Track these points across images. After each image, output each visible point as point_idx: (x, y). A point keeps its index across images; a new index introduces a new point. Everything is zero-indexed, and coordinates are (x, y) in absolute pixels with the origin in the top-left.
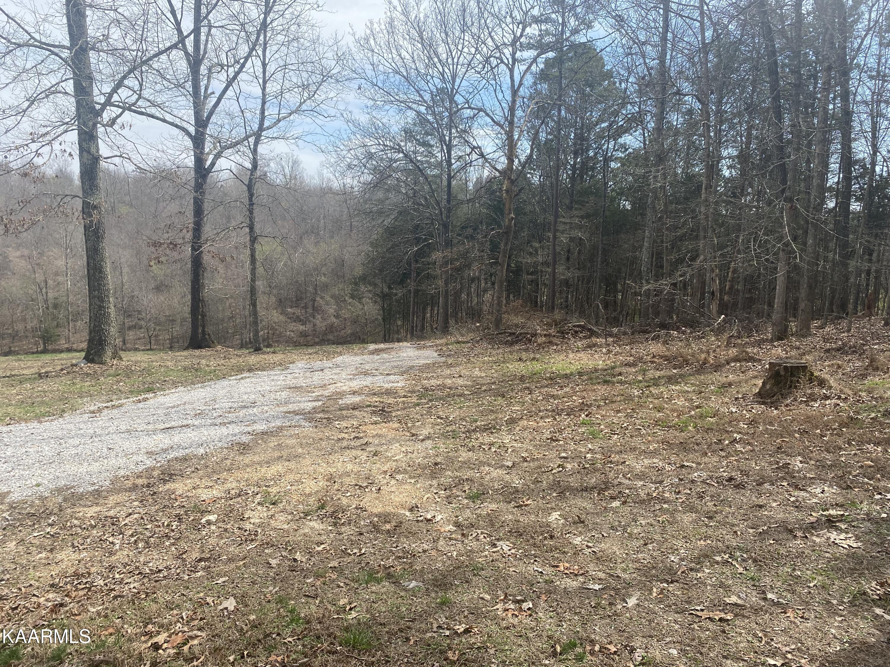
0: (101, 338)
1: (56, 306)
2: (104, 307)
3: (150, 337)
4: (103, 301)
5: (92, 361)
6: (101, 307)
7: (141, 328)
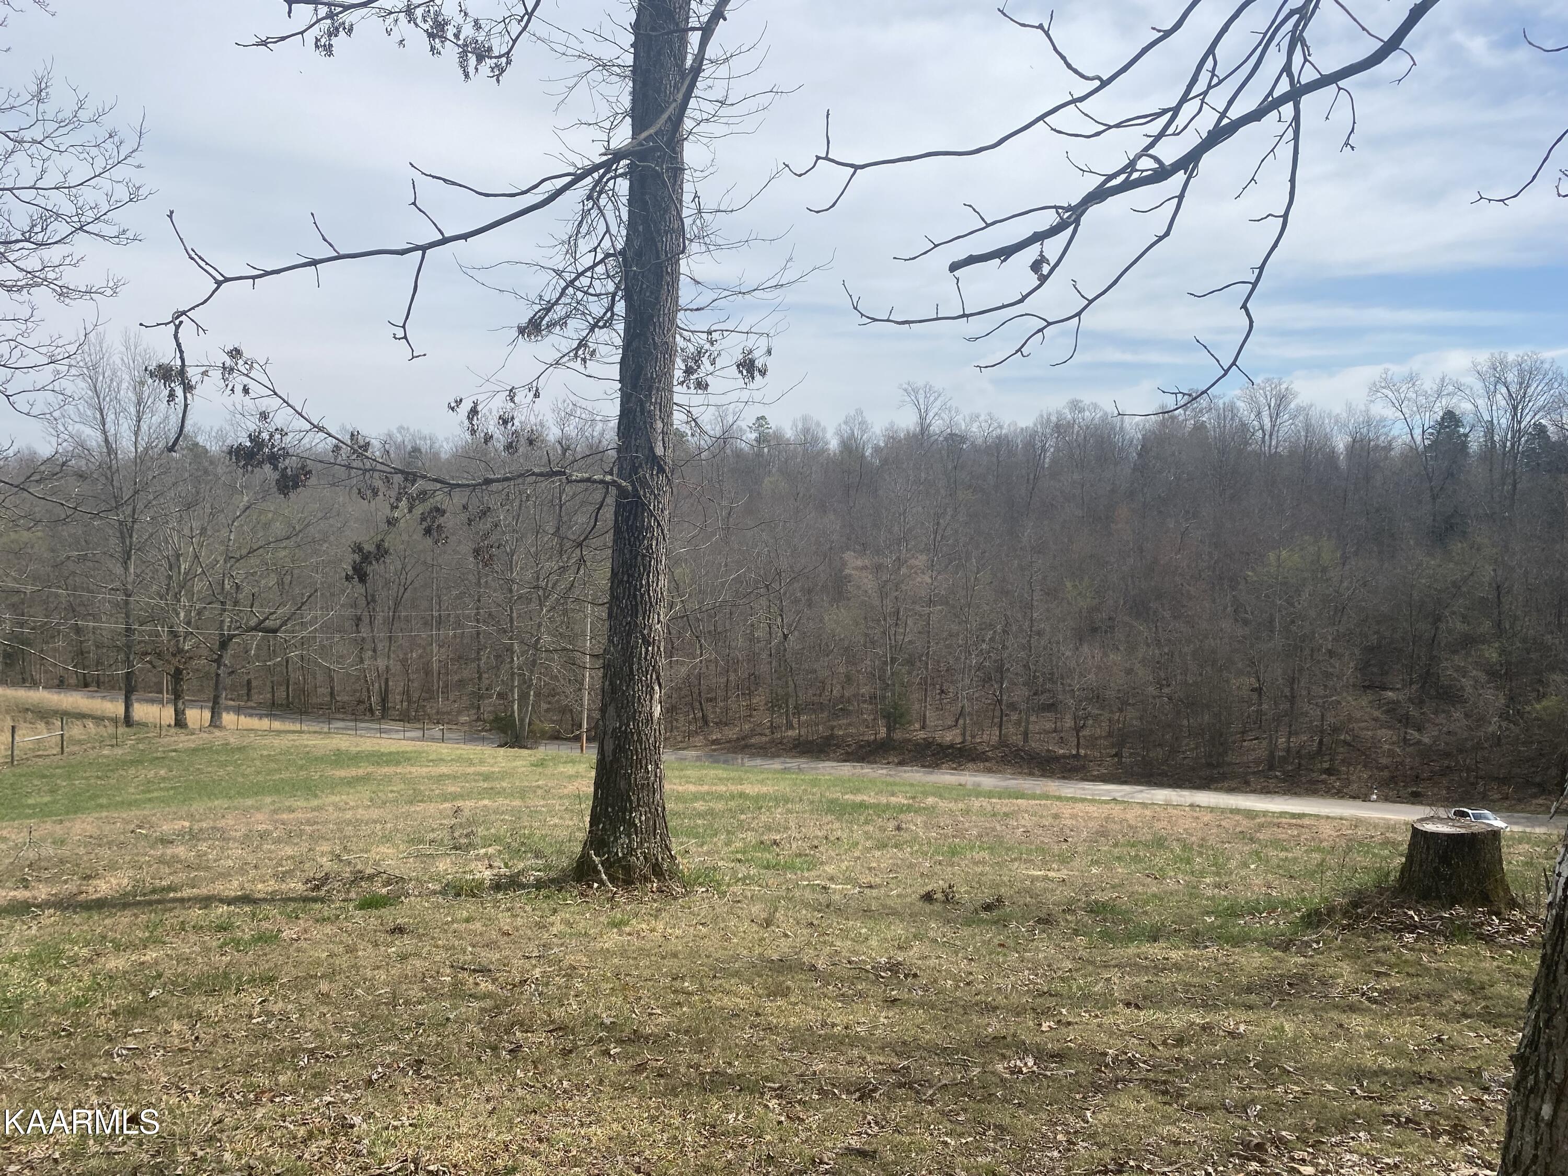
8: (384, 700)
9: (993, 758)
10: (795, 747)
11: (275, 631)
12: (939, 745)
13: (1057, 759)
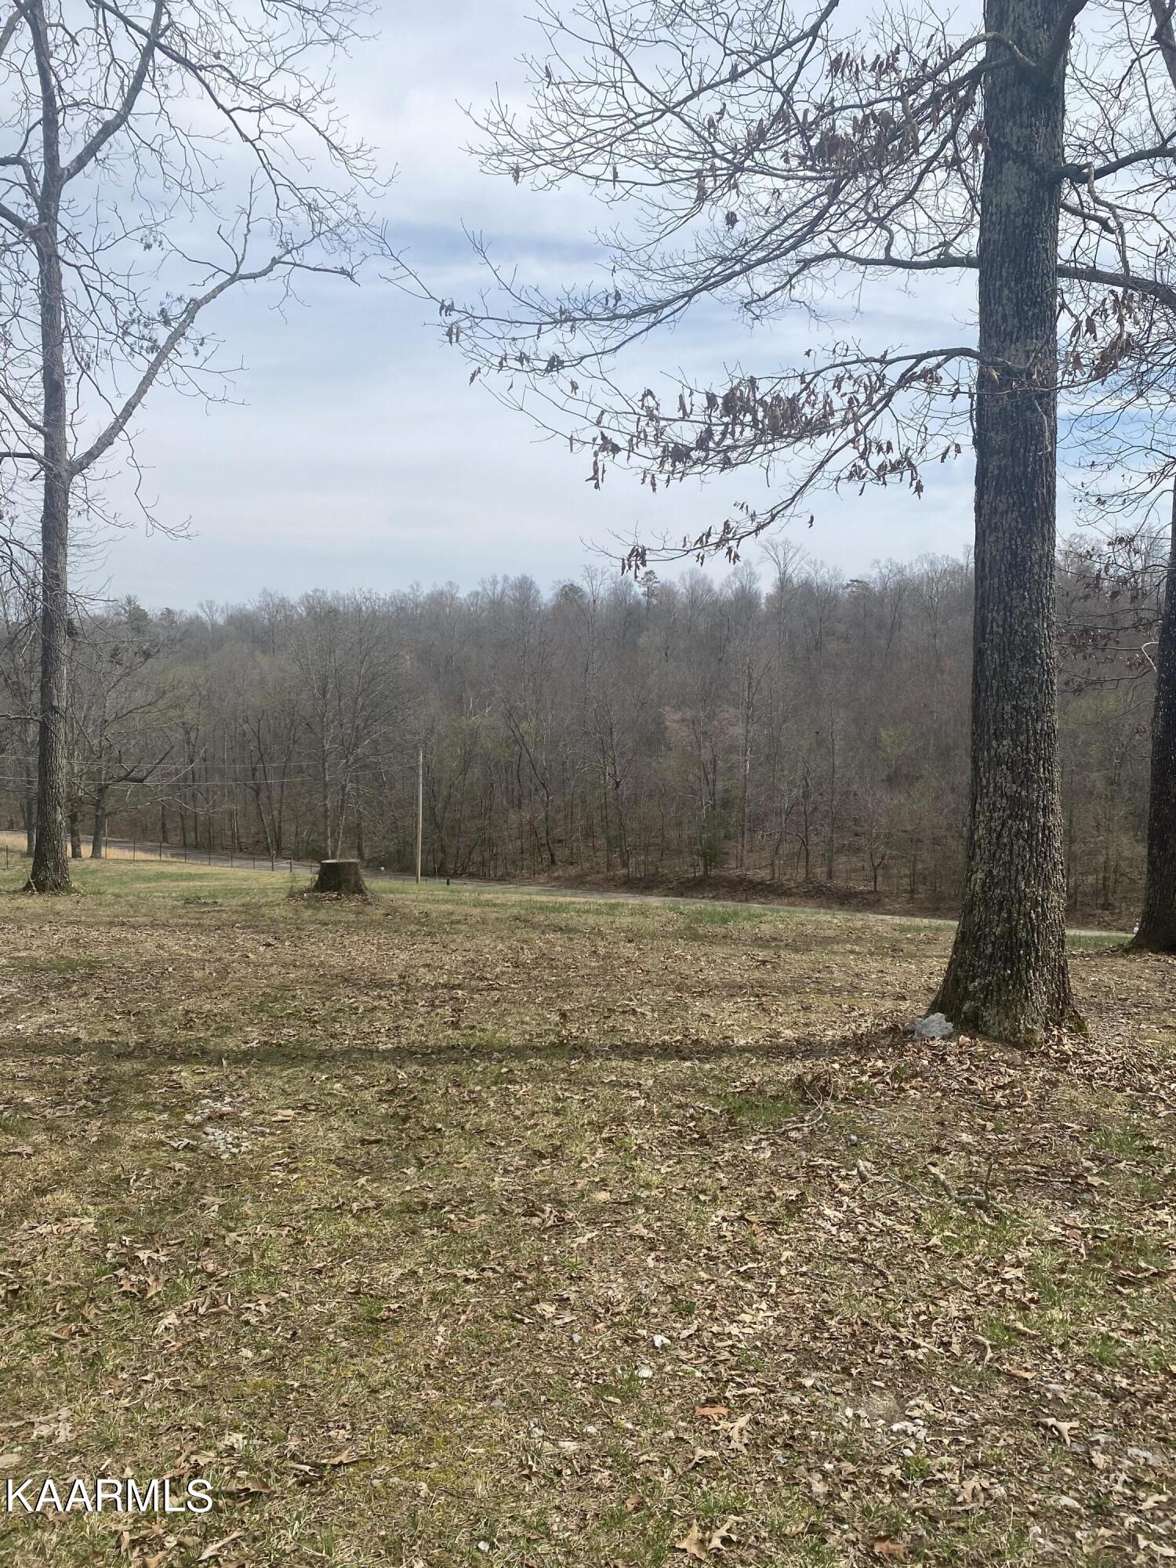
0: (1012, 932)
1: (726, 804)
2: (1033, 807)
3: (875, 869)
4: (1027, 780)
5: (969, 1024)
6: (1019, 807)
7: (858, 850)
8: (278, 841)
9: (797, 894)
10: (625, 883)
11: (141, 781)
12: (751, 882)
13: (856, 895)
